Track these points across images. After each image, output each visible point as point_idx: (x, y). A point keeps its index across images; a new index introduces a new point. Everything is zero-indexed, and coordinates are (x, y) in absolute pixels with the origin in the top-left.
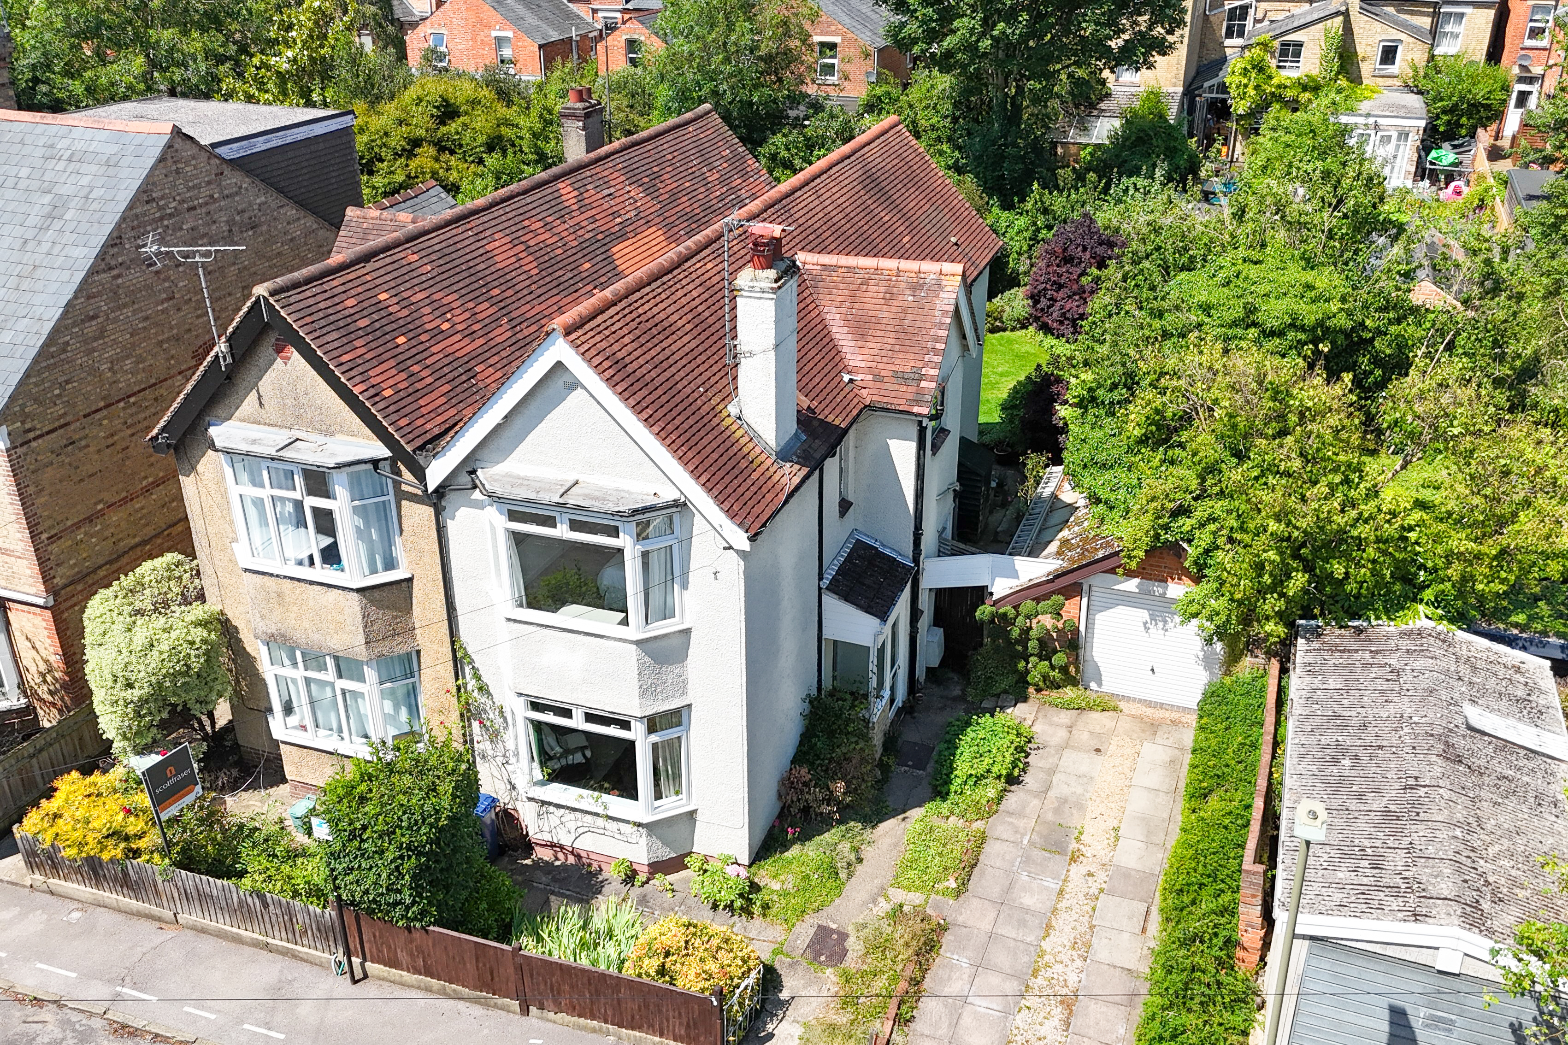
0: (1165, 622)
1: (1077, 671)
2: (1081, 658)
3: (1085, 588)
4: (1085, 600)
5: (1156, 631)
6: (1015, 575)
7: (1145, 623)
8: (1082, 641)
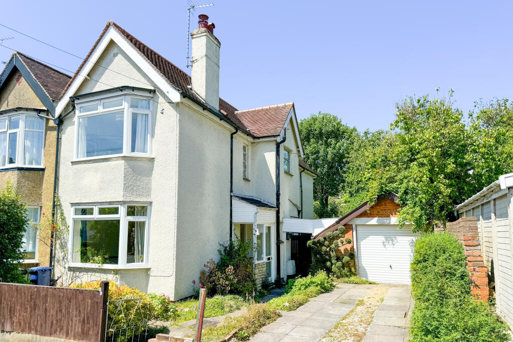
0: (393, 240)
1: (355, 268)
2: (357, 263)
3: (354, 227)
4: (354, 233)
5: (389, 246)
6: (322, 226)
7: (383, 243)
8: (356, 254)
